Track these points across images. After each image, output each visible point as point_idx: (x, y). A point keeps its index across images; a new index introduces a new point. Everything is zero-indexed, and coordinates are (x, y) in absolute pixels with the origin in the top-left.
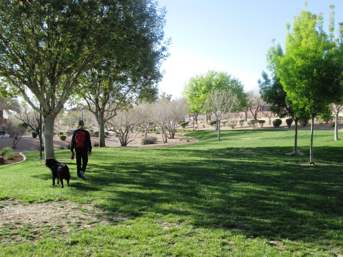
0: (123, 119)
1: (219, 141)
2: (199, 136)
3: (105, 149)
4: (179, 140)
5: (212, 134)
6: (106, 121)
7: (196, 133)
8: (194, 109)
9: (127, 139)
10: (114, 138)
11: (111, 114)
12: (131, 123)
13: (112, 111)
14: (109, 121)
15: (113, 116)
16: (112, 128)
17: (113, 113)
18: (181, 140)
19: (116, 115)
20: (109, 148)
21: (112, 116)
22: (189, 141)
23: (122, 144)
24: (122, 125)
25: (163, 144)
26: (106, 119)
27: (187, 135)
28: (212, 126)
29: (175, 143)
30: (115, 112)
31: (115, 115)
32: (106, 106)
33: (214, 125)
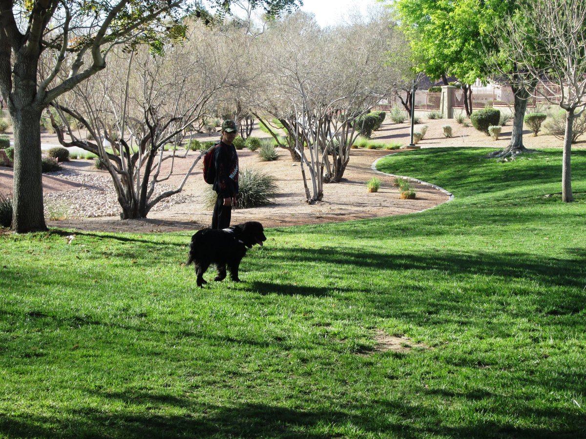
0: (131, 93)
1: (569, 199)
2: (442, 173)
3: (44, 244)
4: (366, 190)
5: (500, 166)
6: (47, 99)
7: (427, 160)
8: (423, 59)
9: (149, 185)
10: (90, 174)
11: (77, 65)
12: (165, 111)
13: (80, 49)
14: (66, 99)
15: (87, 75)
16: (83, 135)
17: (88, 59)
18: (374, 190)
19: (103, 66)
20: (63, 240)
21: (81, 70)
22: (412, 197)
23: (125, 209)
24: (126, 121)
25: (308, 209)
26: (51, 86)
27: (393, 168)
28: (483, 134)
29: (360, 205)
30: (96, 54)
31: (99, 65)
32: (52, 23)
33: (490, 128)
